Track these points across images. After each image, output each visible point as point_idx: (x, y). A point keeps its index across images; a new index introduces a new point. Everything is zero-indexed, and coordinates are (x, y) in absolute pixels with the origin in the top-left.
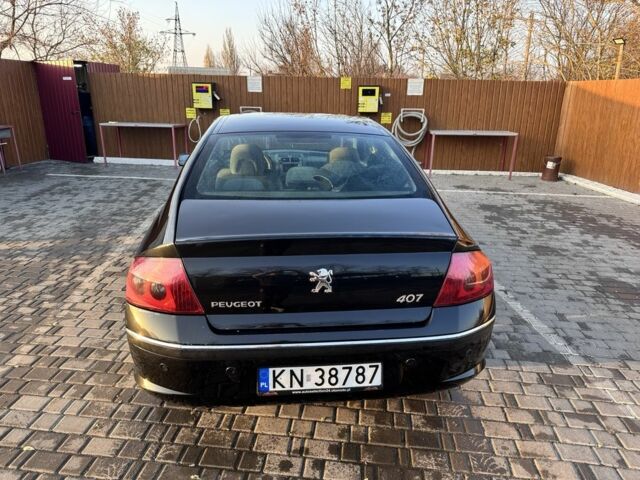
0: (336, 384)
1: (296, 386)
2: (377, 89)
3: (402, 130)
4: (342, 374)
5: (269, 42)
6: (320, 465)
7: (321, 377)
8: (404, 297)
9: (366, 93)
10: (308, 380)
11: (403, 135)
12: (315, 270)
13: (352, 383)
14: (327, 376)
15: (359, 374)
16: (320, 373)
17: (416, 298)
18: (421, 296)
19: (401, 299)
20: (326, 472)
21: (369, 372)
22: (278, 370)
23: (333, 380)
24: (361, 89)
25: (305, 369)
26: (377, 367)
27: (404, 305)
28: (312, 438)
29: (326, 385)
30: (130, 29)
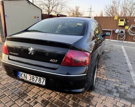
0: (33, 81)
1: (25, 79)
2: (125, 19)
3: (131, 31)
4: (35, 79)
5: (106, 11)
6: (36, 103)
7: (31, 78)
8: (52, 60)
9: (121, 20)
10: (28, 78)
11: (131, 33)
12: (30, 48)
13: (37, 82)
14: (32, 78)
15: (39, 80)
16: (30, 77)
17: (55, 61)
18: (57, 61)
19: (51, 60)
20: (35, 105)
21: (42, 80)
22: (22, 73)
23: (33, 80)
24: (120, 19)
25: (27, 74)
26: (44, 79)
27: (52, 62)
28: (41, 96)
29: (31, 81)
30: (77, 10)
